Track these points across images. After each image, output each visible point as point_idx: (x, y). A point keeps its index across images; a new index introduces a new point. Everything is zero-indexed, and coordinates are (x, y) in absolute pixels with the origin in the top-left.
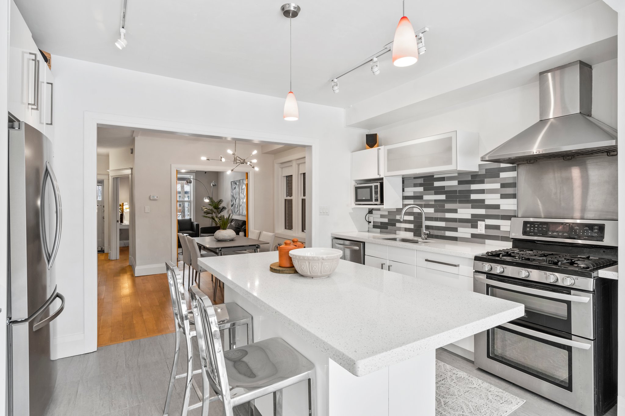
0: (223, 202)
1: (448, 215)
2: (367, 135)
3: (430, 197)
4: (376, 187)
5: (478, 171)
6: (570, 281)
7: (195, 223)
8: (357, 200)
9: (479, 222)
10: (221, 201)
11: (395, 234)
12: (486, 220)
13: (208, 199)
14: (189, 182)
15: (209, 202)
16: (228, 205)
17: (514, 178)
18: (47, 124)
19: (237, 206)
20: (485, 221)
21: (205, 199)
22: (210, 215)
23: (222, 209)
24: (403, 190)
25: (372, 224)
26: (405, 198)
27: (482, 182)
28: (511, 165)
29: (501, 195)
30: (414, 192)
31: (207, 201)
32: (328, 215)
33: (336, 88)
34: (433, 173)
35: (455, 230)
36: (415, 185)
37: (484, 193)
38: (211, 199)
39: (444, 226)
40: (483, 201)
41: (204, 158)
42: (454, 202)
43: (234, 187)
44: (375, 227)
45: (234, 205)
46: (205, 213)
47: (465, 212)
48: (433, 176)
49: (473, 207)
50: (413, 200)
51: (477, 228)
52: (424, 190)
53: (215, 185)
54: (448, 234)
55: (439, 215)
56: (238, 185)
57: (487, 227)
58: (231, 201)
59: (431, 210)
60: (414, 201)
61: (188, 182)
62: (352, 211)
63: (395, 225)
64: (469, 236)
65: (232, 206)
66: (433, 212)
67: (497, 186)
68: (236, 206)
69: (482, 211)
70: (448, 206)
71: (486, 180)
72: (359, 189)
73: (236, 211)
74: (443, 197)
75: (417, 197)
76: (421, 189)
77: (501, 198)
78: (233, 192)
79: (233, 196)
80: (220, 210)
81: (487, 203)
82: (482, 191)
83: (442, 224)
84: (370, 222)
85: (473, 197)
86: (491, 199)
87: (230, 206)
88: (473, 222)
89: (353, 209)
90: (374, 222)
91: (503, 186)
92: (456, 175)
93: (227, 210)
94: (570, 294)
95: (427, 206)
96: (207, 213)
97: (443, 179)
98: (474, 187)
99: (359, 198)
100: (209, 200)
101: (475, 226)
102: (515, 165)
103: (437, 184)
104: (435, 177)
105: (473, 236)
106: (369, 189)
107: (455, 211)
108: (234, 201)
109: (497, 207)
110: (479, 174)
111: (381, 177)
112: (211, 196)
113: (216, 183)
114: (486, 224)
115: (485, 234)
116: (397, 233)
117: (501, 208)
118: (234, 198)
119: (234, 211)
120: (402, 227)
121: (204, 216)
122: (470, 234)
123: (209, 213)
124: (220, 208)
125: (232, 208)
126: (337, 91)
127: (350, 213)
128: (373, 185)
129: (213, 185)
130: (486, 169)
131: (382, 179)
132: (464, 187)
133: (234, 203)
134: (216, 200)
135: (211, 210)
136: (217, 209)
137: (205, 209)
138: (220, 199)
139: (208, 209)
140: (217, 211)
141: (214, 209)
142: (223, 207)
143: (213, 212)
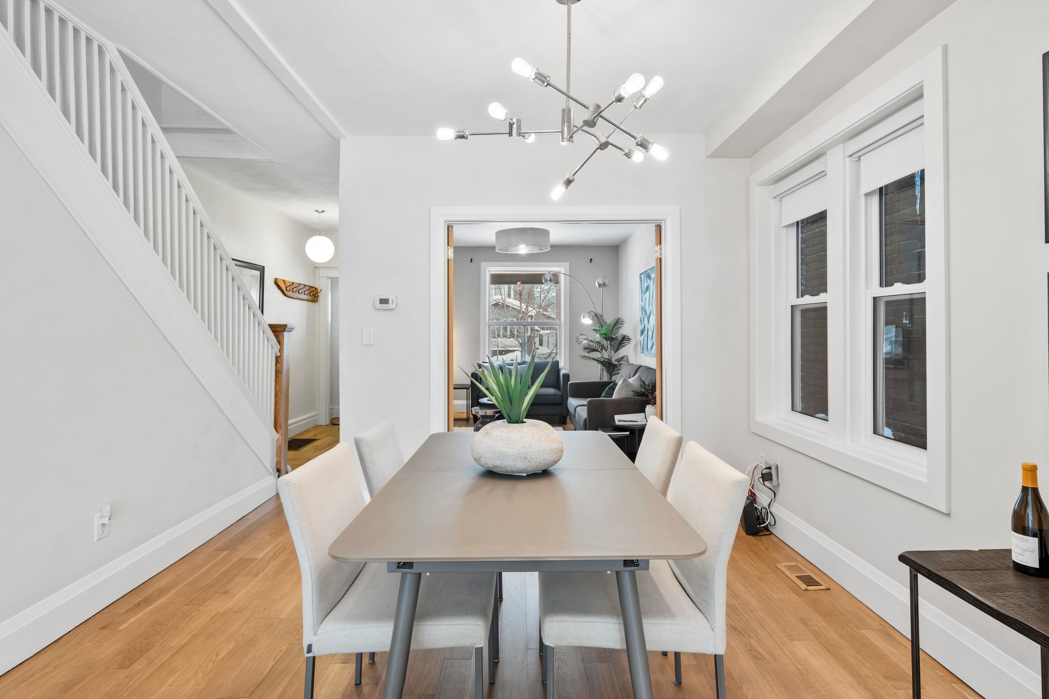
0: (625, 324)
7: (562, 372)
10: (618, 323)
13: (589, 317)
14: (549, 279)
15: (592, 325)
16: (633, 331)
19: (651, 334)
21: (584, 317)
22: (596, 355)
23: (621, 341)
31: (587, 321)
38: (598, 318)
43: (646, 285)
45: (646, 332)
46: (585, 348)
53: (604, 284)
56: (653, 279)
58: (641, 321)
61: (547, 281)
65: (642, 332)
73: (649, 347)
78: (644, 298)
79: (643, 309)
80: (618, 343)
87: (639, 333)
93: (632, 343)
96: (589, 349)
100: (593, 319)
108: (646, 320)
112: (599, 312)
113: (606, 281)
118: (646, 313)
119: (645, 346)
121: (584, 356)
123: (594, 350)
124: (616, 339)
129: (600, 285)
133: (645, 326)
134: (609, 319)
135: (599, 343)
136: (611, 339)
137: (586, 341)
138: (617, 317)
139: (592, 341)
140: (611, 344)
141: (605, 341)
142: (624, 337)
143: (603, 347)
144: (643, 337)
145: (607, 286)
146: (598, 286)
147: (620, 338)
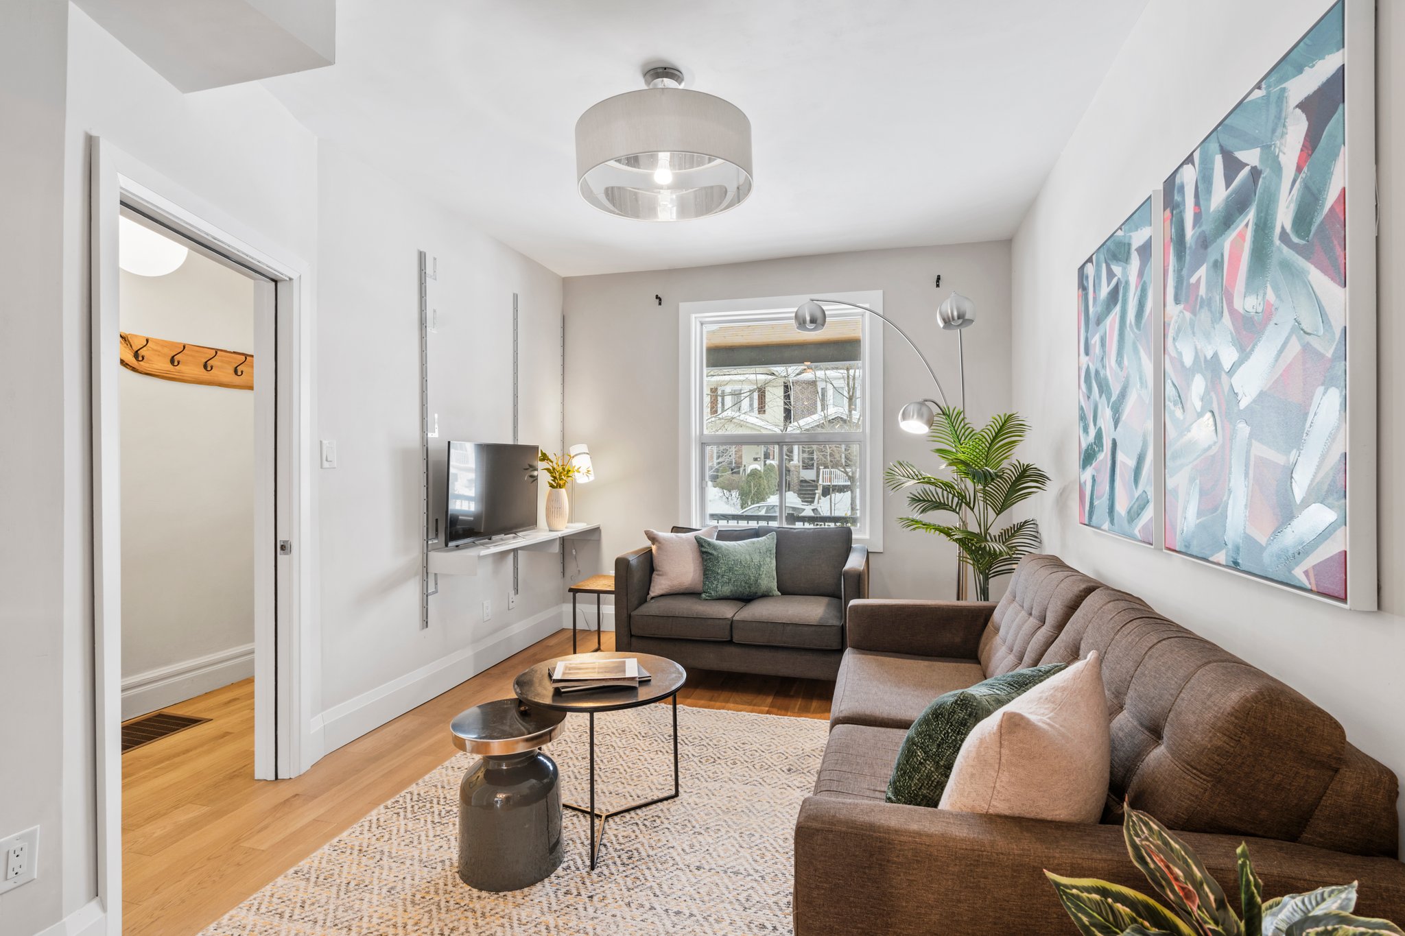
0: (1027, 434)
13: (920, 414)
14: (808, 318)
15: (930, 439)
16: (1059, 454)
19: (1132, 463)
21: (904, 417)
22: (945, 519)
31: (915, 427)
38: (947, 419)
45: (1104, 456)
46: (915, 500)
53: (961, 316)
58: (1083, 418)
61: (804, 322)
65: (1088, 457)
68: (1120, 457)
73: (1121, 508)
78: (1095, 340)
80: (1006, 487)
87: (1074, 459)
96: (926, 503)
100: (930, 422)
108: (1106, 414)
112: (954, 404)
113: (966, 308)
118: (1104, 388)
119: (1102, 503)
121: (915, 522)
123: (939, 506)
125: (1087, 475)
129: (947, 322)
133: (1099, 436)
134: (981, 420)
135: (948, 486)
136: (985, 478)
137: (912, 482)
138: (1003, 412)
139: (929, 483)
140: (985, 492)
141: (969, 483)
142: (1025, 471)
143: (962, 498)
144: (1089, 471)
145: (971, 321)
146: (941, 324)
147: (1010, 474)
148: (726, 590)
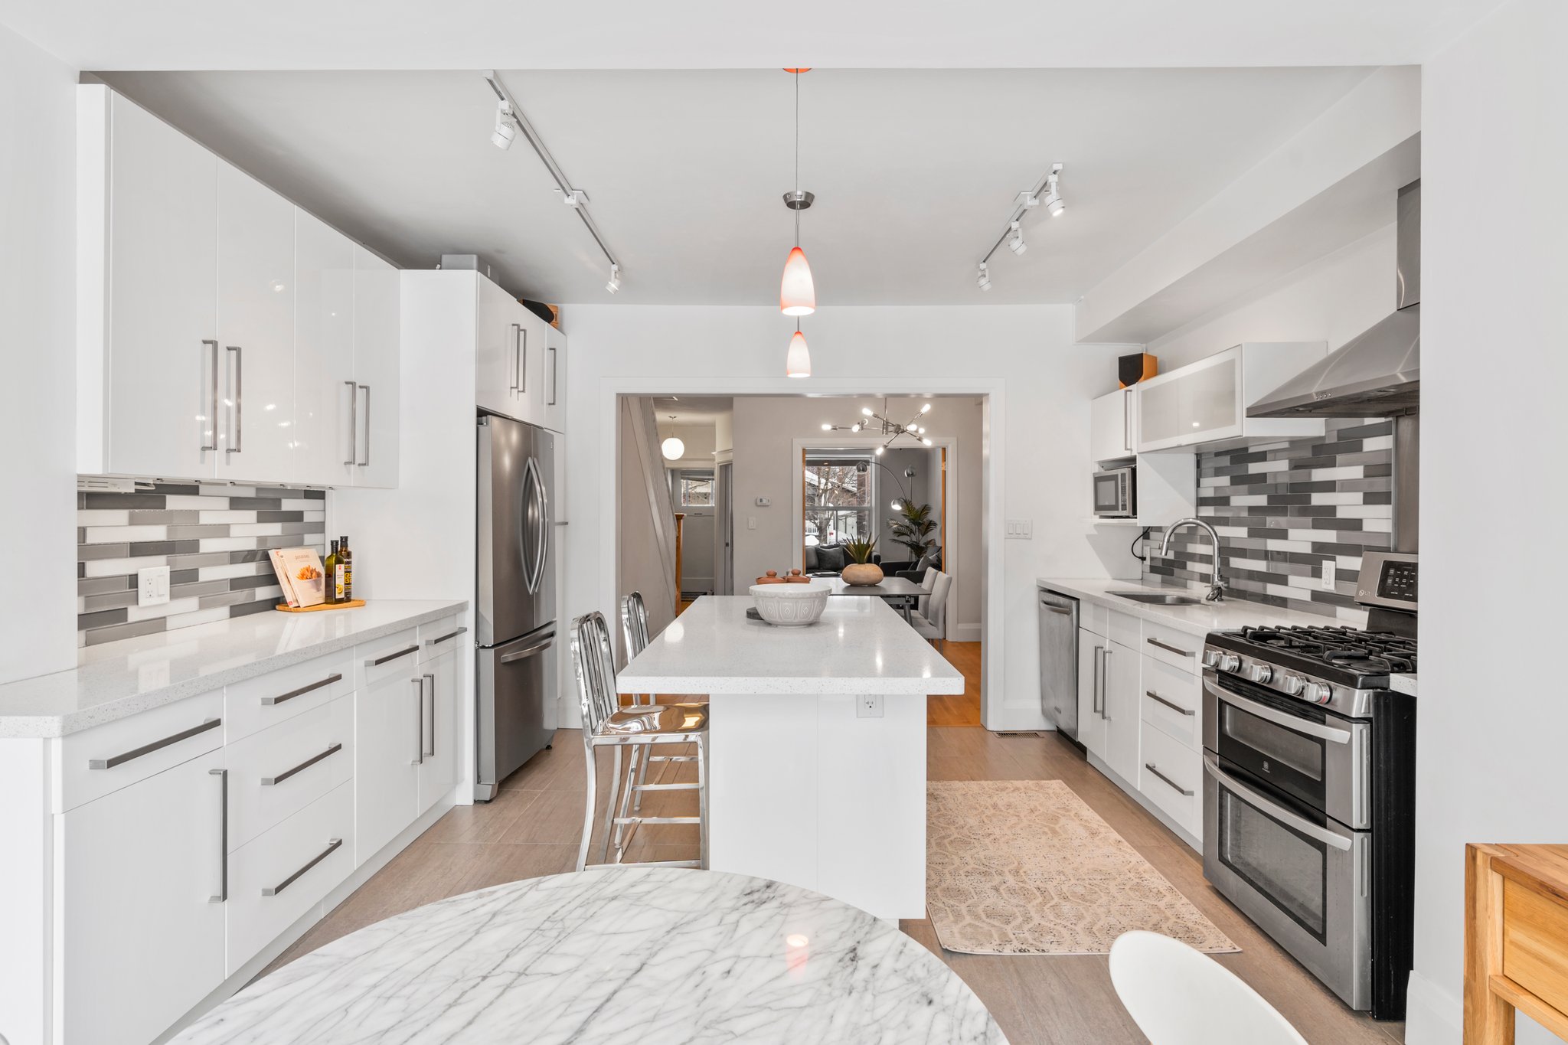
0: (929, 511)
1: (1274, 545)
2: (1121, 359)
3: (1242, 500)
4: (1123, 475)
5: (1324, 435)
6: (1318, 691)
8: (1098, 508)
9: (1324, 562)
10: (926, 509)
11: (1185, 586)
12: (1338, 558)
13: (899, 503)
14: (861, 468)
15: (901, 511)
17: (1388, 451)
18: (550, 404)
20: (1335, 560)
21: (894, 503)
22: (905, 539)
23: (929, 525)
24: (1198, 485)
25: (1148, 562)
26: (1201, 502)
27: (1332, 464)
28: (1382, 420)
29: (1366, 495)
30: (1216, 488)
31: (897, 507)
32: (1030, 539)
33: (983, 281)
34: (1247, 439)
35: (1282, 580)
36: (1218, 472)
37: (1334, 491)
38: (907, 504)
39: (1265, 571)
40: (1332, 509)
41: (826, 427)
42: (1283, 512)
44: (1154, 569)
46: (895, 532)
47: (1301, 539)
48: (1246, 449)
49: (1316, 526)
50: (1213, 508)
51: (1321, 577)
52: (1233, 483)
53: (912, 474)
54: (1273, 589)
55: (1256, 544)
57: (1341, 575)
59: (1242, 532)
60: (1215, 511)
62: (1096, 533)
63: (1184, 567)
64: (1307, 597)
66: (1246, 535)
67: (1356, 472)
69: (1329, 536)
70: (1272, 522)
71: (1339, 458)
72: (1100, 481)
74: (1261, 500)
75: (1221, 501)
76: (1224, 481)
77: (1366, 502)
80: (925, 527)
81: (1341, 514)
82: (1329, 486)
83: (1260, 566)
84: (1143, 559)
85: (1318, 499)
86: (1348, 504)
88: (1313, 562)
89: (1097, 526)
90: (1152, 559)
91: (1371, 471)
92: (1286, 445)
94: (1323, 722)
95: (1237, 522)
96: (899, 533)
97: (1262, 457)
98: (1319, 475)
99: (1101, 503)
100: (902, 506)
101: (1317, 573)
102: (1390, 419)
103: (1254, 468)
104: (1251, 450)
105: (1317, 596)
106: (1113, 482)
107: (1282, 534)
109: (1356, 525)
110: (1327, 442)
111: (1133, 454)
112: (908, 498)
113: (914, 471)
114: (1338, 567)
115: (1335, 592)
116: (1188, 586)
117: (1365, 528)
120: (1196, 570)
121: (895, 540)
122: (1309, 593)
123: (903, 534)
124: (923, 523)
126: (987, 287)
127: (1088, 537)
128: (1119, 472)
129: (908, 475)
130: (1339, 431)
131: (1133, 460)
132: (1300, 476)
134: (917, 505)
135: (907, 527)
136: (919, 525)
137: (895, 526)
138: (924, 503)
139: (901, 526)
140: (919, 529)
141: (913, 526)
142: (930, 522)
143: (911, 531)
145: (915, 475)
147: (927, 523)
148: (829, 566)
